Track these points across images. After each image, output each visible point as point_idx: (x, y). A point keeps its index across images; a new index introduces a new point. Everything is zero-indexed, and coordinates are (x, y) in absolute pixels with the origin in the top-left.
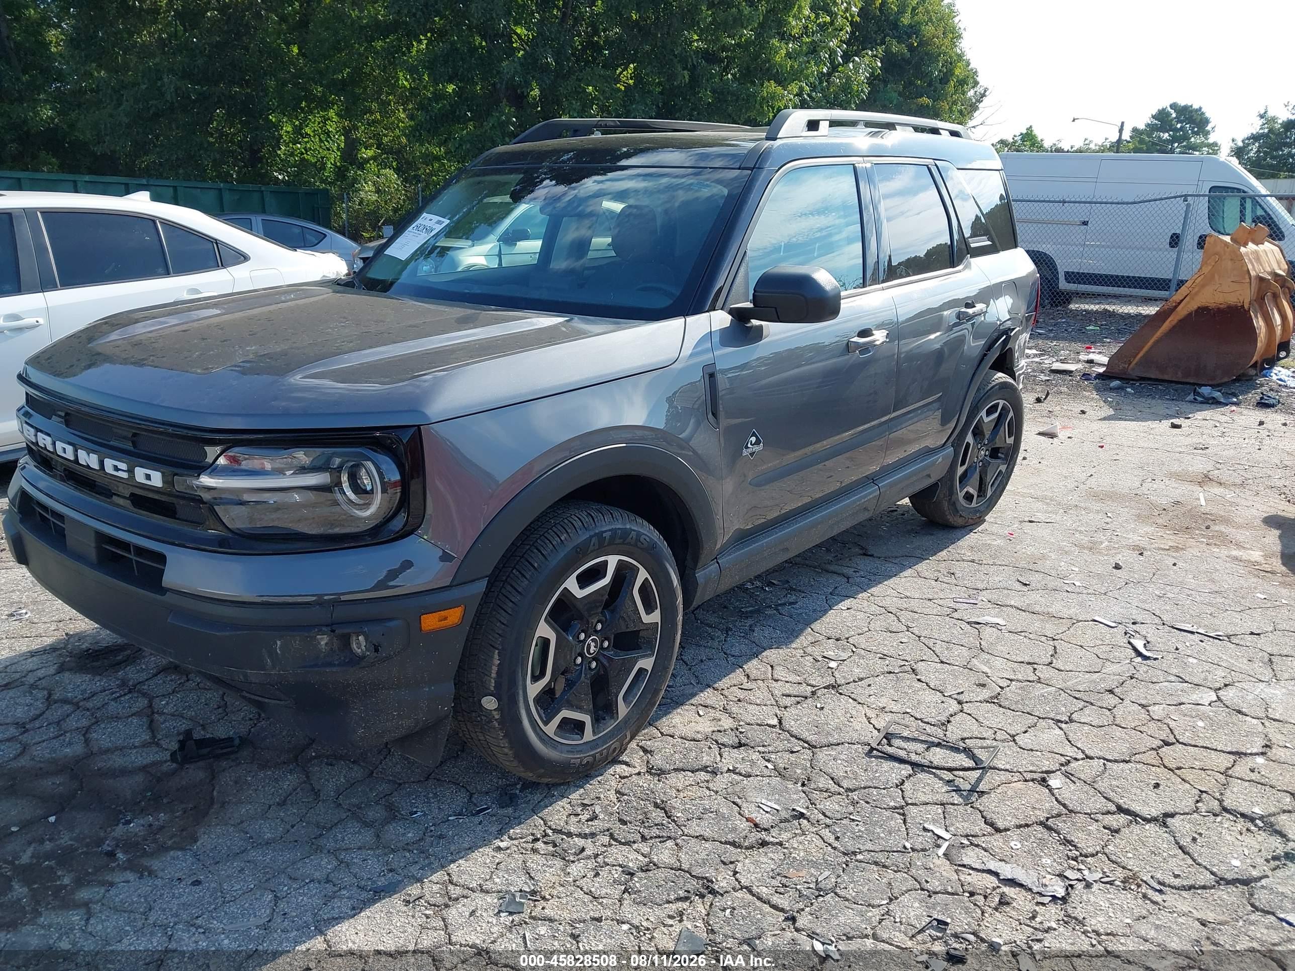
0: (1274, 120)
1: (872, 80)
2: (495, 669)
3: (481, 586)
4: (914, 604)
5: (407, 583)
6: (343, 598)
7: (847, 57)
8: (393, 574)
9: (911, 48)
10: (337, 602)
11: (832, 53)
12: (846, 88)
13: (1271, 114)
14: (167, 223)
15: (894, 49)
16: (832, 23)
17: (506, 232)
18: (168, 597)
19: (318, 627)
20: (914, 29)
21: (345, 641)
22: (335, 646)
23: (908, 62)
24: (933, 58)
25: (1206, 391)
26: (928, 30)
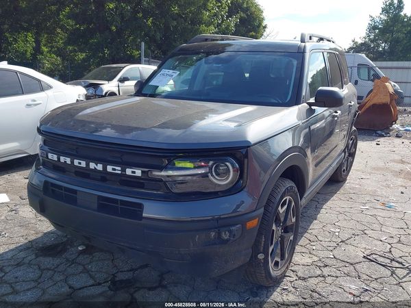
0: (357, 42)
1: (236, 25)
2: (263, 243)
3: (262, 210)
4: (347, 210)
5: (242, 210)
6: (222, 217)
7: (227, 17)
8: (238, 206)
9: (247, 15)
10: (220, 219)
11: (222, 16)
12: (227, 28)
13: (356, 41)
14: (21, 73)
15: (242, 15)
16: (221, 6)
17: (120, 78)
18: (143, 222)
19: (210, 229)
20: (248, 9)
21: (219, 234)
22: (217, 237)
23: (246, 20)
24: (255, 19)
25: (379, 132)
26: (253, 9)
